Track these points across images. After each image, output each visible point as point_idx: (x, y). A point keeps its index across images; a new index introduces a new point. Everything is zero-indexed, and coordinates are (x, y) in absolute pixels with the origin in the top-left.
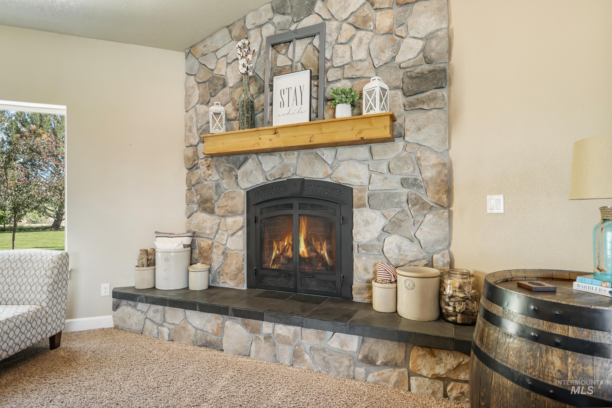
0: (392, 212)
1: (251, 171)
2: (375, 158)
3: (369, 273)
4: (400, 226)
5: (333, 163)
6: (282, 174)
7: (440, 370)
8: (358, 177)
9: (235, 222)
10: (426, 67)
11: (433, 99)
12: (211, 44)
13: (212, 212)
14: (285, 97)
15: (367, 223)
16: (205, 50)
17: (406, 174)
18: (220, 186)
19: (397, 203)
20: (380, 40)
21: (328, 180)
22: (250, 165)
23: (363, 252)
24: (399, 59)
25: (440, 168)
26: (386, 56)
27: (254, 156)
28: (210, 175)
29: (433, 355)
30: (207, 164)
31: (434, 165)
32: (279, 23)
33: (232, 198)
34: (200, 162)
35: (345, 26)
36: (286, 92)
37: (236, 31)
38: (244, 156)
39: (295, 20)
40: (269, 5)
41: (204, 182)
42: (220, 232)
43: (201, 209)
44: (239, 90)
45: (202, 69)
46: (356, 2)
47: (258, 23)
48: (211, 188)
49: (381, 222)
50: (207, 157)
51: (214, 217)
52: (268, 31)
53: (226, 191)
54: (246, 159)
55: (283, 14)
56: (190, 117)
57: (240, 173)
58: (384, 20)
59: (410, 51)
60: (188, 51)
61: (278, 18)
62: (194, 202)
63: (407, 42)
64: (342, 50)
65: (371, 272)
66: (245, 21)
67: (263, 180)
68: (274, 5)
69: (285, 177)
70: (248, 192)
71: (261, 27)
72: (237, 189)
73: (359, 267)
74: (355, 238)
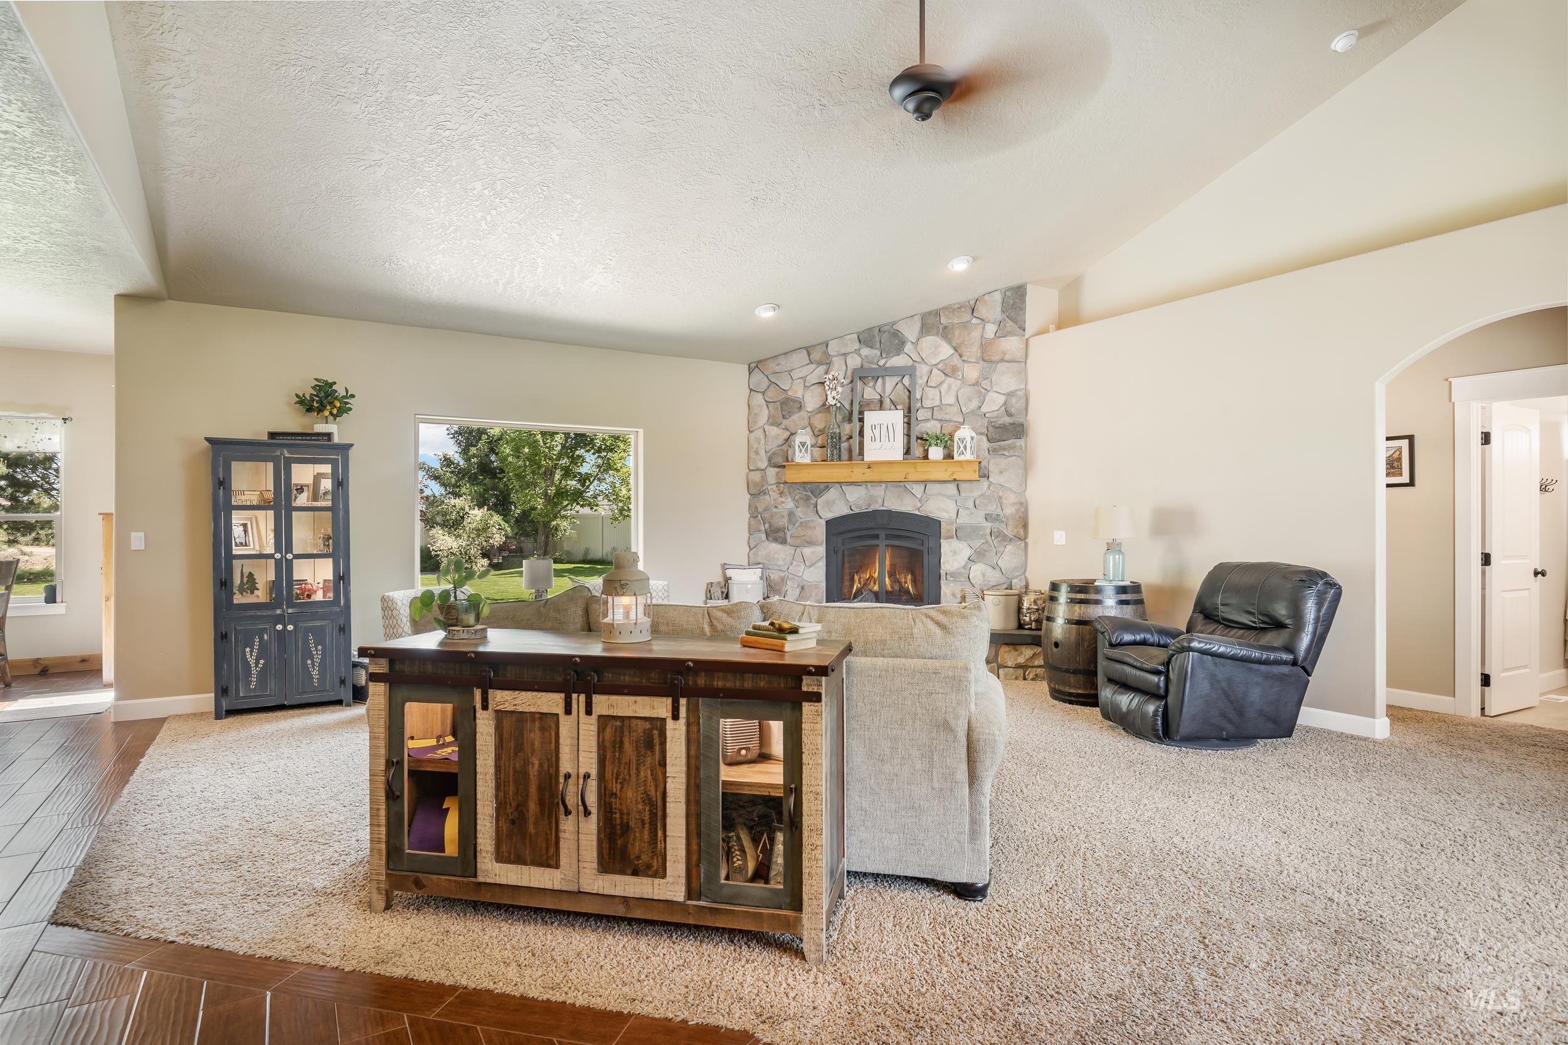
0: (977, 543)
1: (834, 502)
2: (962, 496)
3: (956, 598)
4: (984, 556)
5: (921, 497)
6: (870, 505)
7: (1021, 660)
8: (947, 512)
9: (813, 553)
10: (1007, 420)
11: (1012, 447)
12: (785, 364)
13: (784, 542)
14: (877, 432)
15: (955, 553)
16: (778, 369)
17: (990, 510)
18: (795, 515)
19: (982, 536)
20: (967, 391)
21: (917, 512)
22: (832, 494)
23: (951, 579)
24: (984, 409)
25: (1017, 507)
26: (974, 405)
27: (837, 485)
28: (783, 502)
29: (1016, 650)
30: (779, 490)
31: (1013, 504)
32: (867, 356)
33: (810, 528)
34: (769, 488)
35: (935, 371)
36: (878, 427)
37: (817, 355)
38: (825, 484)
39: (884, 356)
40: (855, 336)
41: (775, 510)
42: (794, 563)
43: (770, 538)
44: (820, 415)
45: (772, 387)
46: (946, 351)
47: (843, 351)
48: (783, 517)
49: (967, 552)
50: (780, 483)
51: (787, 547)
52: (854, 362)
53: (803, 520)
54: (827, 488)
55: (871, 347)
56: (756, 438)
57: (820, 501)
58: (972, 372)
59: (993, 404)
60: (753, 365)
61: (865, 351)
62: (760, 531)
63: (991, 395)
64: (931, 393)
65: (959, 597)
66: (827, 345)
67: (847, 511)
68: (862, 337)
69: (872, 508)
70: (827, 522)
71: (845, 355)
72: (816, 518)
73: (947, 594)
74: (943, 567)
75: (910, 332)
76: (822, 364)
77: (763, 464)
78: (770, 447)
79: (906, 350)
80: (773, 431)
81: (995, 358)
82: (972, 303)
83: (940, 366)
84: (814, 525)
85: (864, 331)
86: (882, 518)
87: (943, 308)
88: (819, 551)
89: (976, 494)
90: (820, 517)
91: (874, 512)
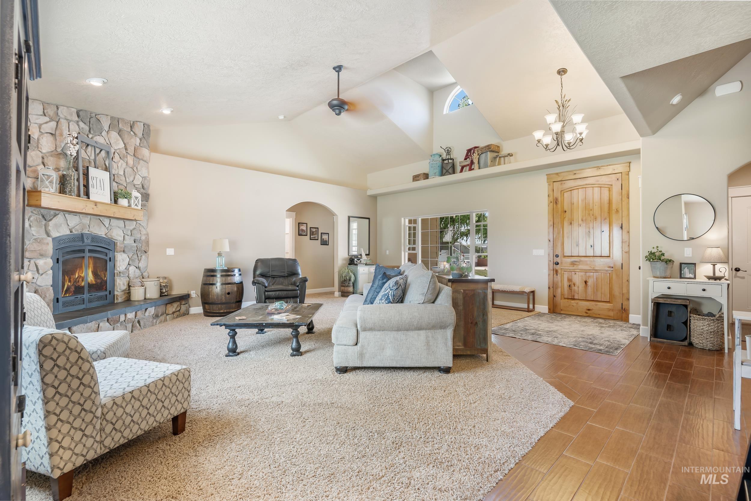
0: (131, 255)
1: (61, 225)
2: (127, 227)
4: (134, 261)
5: (108, 227)
6: (83, 230)
7: (174, 310)
8: (120, 236)
9: (45, 263)
10: (143, 191)
11: (147, 206)
14: (94, 182)
15: (122, 260)
17: (137, 237)
18: (29, 233)
19: (134, 250)
20: (128, 170)
21: (105, 236)
22: (60, 218)
23: (122, 275)
24: (135, 182)
25: (146, 236)
26: (132, 179)
27: (62, 213)
29: (172, 305)
31: (145, 234)
32: (83, 128)
35: (116, 153)
37: (50, 112)
38: (54, 211)
39: (92, 132)
40: (75, 111)
44: (51, 158)
46: (122, 145)
47: (69, 118)
49: (128, 260)
52: (74, 128)
54: (56, 214)
55: (85, 123)
57: (51, 223)
58: (130, 160)
59: (138, 180)
61: (82, 124)
63: (137, 176)
64: (115, 165)
65: (126, 285)
66: (58, 108)
67: (68, 232)
68: (81, 113)
69: (84, 232)
70: (54, 239)
71: (69, 121)
72: (45, 236)
73: (121, 284)
74: (118, 269)
75: (105, 123)
76: (53, 120)
79: (103, 134)
81: (140, 157)
82: (132, 123)
83: (118, 151)
84: (45, 241)
85: (81, 110)
86: (87, 239)
87: (121, 119)
88: (50, 262)
89: (132, 228)
90: (48, 235)
91: (82, 235)
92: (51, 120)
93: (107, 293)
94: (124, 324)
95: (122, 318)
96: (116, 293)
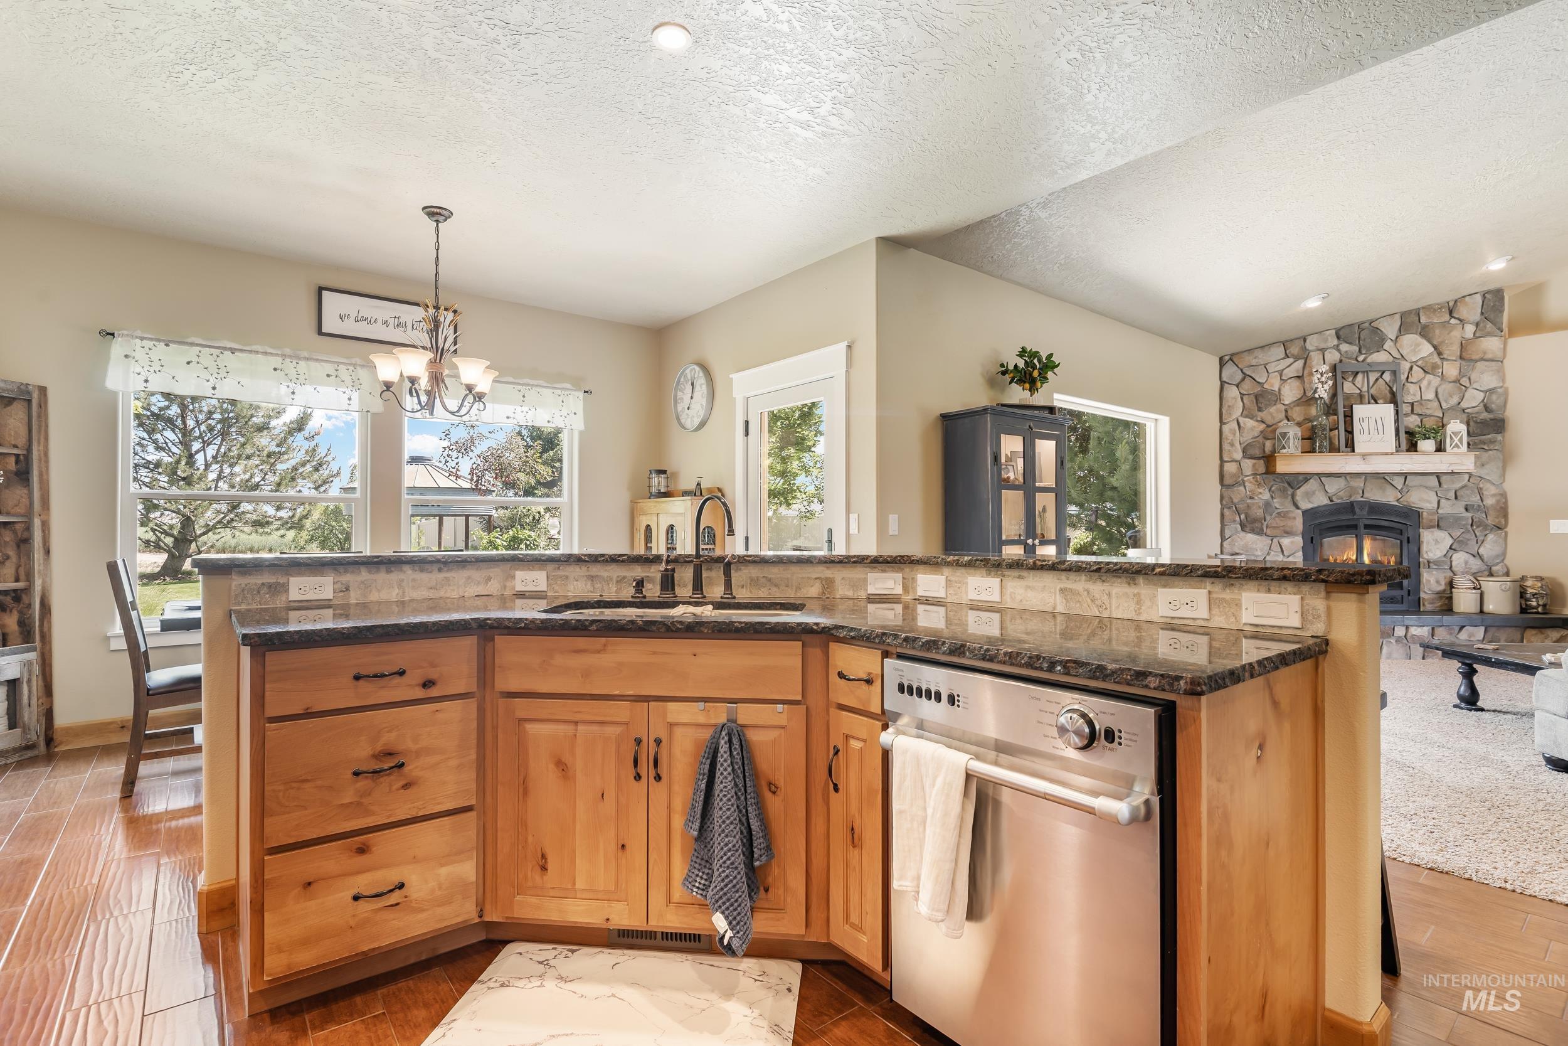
0: (1457, 533)
1: (1314, 493)
2: (1445, 486)
3: (1441, 585)
4: (1467, 544)
5: (1402, 489)
6: (1351, 496)
8: (1430, 502)
9: (1292, 542)
10: (1487, 415)
11: (1493, 442)
12: (1262, 357)
13: (1260, 532)
14: (1365, 425)
15: (1437, 542)
16: (1254, 362)
17: (1472, 501)
18: (1271, 506)
19: (1464, 525)
20: (1446, 387)
21: (1396, 503)
22: (1312, 484)
23: (1434, 567)
24: (1464, 405)
25: (1497, 498)
26: (1454, 400)
27: (1315, 478)
28: (1261, 493)
30: (1257, 481)
31: (1493, 495)
32: (1346, 352)
33: (1289, 518)
34: (1245, 479)
35: (1415, 368)
36: (1366, 421)
37: (1294, 350)
38: (1304, 476)
39: (1364, 352)
40: (1334, 331)
41: (1249, 501)
42: (1272, 553)
43: (1247, 529)
44: (1297, 409)
45: (1248, 380)
46: (1426, 349)
47: (1322, 346)
48: (1260, 507)
49: (1450, 541)
50: (1256, 474)
51: (1264, 538)
52: (1333, 357)
53: (1279, 511)
54: (1306, 480)
55: (1350, 343)
56: (1231, 430)
57: (1299, 492)
58: (1451, 370)
59: (1473, 400)
60: (1227, 358)
61: (1344, 347)
62: (1235, 521)
63: (1470, 393)
64: (1412, 388)
65: (1443, 583)
66: (1305, 340)
67: (1326, 502)
68: (1341, 333)
69: (1352, 499)
70: (1305, 512)
71: (1323, 351)
72: (1293, 508)
73: (1431, 582)
74: (1425, 556)
75: (1390, 329)
76: (1299, 359)
77: (1238, 455)
78: (1245, 439)
79: (1385, 347)
80: (1249, 423)
81: (1475, 357)
82: (1451, 304)
83: (1419, 363)
84: (1291, 515)
85: (1343, 327)
86: (1362, 509)
87: (1423, 308)
88: (1299, 540)
89: (1457, 486)
90: (1298, 508)
91: (1352, 503)
92: (1297, 358)
93: (1404, 593)
94: (1405, 641)
95: (1400, 631)
96: (1422, 595)
